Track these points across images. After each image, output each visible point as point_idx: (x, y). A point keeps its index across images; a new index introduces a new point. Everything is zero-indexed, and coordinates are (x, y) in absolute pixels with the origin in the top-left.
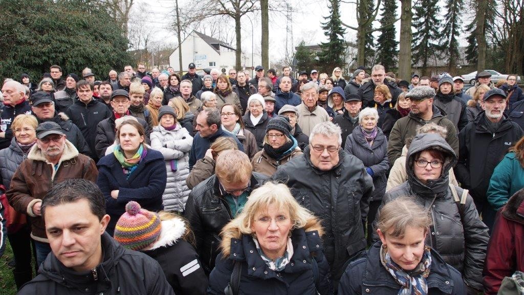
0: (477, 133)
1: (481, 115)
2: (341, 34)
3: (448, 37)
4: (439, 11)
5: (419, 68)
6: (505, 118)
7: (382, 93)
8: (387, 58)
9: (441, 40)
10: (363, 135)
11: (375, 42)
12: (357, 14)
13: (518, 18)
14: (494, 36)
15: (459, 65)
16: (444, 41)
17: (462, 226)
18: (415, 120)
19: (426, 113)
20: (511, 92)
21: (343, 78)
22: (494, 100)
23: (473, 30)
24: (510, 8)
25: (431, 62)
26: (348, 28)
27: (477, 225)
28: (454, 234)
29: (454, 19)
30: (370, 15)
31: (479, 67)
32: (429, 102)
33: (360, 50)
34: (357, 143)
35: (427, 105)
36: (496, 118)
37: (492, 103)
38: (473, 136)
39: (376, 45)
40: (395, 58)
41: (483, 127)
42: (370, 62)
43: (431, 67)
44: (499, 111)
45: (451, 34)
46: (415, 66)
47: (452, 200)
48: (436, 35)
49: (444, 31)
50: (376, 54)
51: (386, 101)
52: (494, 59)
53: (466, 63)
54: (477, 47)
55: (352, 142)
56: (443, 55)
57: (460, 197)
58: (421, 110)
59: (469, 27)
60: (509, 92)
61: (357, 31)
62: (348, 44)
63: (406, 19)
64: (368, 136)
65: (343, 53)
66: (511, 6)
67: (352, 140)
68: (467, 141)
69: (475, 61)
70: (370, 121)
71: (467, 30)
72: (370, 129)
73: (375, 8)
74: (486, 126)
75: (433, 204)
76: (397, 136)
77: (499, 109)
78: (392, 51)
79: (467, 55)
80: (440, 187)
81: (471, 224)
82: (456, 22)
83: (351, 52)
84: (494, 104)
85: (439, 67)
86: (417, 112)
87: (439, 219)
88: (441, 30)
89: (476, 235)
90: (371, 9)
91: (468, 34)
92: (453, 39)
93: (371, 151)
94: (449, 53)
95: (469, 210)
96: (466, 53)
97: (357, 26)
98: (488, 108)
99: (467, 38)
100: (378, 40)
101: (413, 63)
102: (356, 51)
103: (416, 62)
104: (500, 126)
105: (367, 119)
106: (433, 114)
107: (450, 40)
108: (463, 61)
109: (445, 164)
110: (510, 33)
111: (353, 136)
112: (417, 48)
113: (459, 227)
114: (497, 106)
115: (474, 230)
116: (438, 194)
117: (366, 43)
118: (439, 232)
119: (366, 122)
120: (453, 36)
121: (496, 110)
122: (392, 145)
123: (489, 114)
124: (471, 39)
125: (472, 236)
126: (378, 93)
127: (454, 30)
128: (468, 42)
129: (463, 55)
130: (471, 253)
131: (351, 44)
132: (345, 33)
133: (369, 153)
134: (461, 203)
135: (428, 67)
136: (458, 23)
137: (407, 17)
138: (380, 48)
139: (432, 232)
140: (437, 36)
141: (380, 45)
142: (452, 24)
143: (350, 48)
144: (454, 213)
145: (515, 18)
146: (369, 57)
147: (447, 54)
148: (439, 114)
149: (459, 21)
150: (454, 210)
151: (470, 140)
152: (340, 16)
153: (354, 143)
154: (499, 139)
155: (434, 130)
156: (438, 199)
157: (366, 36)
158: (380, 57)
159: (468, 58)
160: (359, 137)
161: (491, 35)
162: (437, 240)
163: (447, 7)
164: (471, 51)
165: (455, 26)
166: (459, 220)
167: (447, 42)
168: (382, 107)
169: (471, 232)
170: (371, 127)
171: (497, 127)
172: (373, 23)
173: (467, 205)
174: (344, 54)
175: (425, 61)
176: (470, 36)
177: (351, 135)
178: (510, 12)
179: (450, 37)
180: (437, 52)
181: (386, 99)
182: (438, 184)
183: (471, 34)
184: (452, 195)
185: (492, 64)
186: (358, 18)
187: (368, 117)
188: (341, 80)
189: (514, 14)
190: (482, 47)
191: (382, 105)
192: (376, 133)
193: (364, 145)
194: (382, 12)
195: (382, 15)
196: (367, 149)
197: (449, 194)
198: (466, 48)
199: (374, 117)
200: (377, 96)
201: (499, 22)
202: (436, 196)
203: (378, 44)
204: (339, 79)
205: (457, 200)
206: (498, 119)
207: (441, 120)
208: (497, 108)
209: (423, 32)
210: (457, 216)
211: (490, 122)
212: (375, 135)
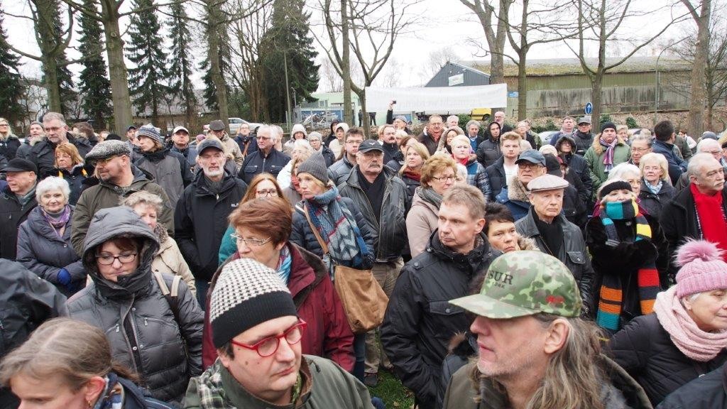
0: (199, 198)
1: (200, 174)
2: (14, 65)
3: (180, 76)
4: (163, 41)
5: (147, 117)
6: (227, 175)
7: (69, 154)
8: (100, 103)
9: (171, 79)
10: (46, 221)
11: (76, 79)
12: (37, 35)
13: (256, 57)
14: (234, 76)
15: (199, 113)
16: (175, 81)
17: (177, 326)
18: (108, 188)
19: (122, 177)
20: (248, 144)
21: (14, 136)
22: (209, 153)
23: (209, 68)
24: (245, 44)
25: (163, 108)
26: (24, 57)
27: (196, 319)
28: (164, 341)
29: (183, 54)
30: (59, 39)
31: (221, 115)
32: (122, 161)
33: (50, 91)
34: (38, 234)
35: (118, 165)
36: (216, 176)
37: (208, 158)
38: (194, 201)
39: (79, 85)
40: (111, 103)
41: (204, 188)
42: (71, 110)
43: (164, 116)
44: (218, 167)
45: (182, 73)
46: (141, 114)
47: (159, 295)
48: (164, 74)
49: (174, 68)
50: (81, 97)
51: (76, 166)
52: (238, 105)
53: (207, 110)
54: (216, 90)
55: (27, 233)
56: (177, 100)
57: (170, 288)
58: (113, 173)
59: (204, 65)
60: (246, 143)
61: (40, 63)
62: (30, 82)
63: (115, 49)
64: (56, 221)
65: (24, 96)
66: (247, 42)
67: (29, 230)
68: (188, 208)
69: (217, 108)
70: (53, 199)
71: (203, 68)
72: (55, 212)
73: (64, 28)
74: (207, 187)
75: (133, 306)
76: (81, 214)
77: (217, 165)
78: (106, 93)
79: (206, 100)
80: (139, 283)
81: (189, 320)
82: (187, 57)
83: (37, 95)
84: (210, 159)
85: (175, 116)
86: (107, 176)
87: (141, 326)
88: (168, 66)
89: (195, 334)
90: (59, 30)
91: (204, 73)
92: (187, 80)
93: (62, 243)
94: (184, 97)
95: (184, 303)
96: (205, 97)
97: (39, 54)
98: (205, 164)
99: (203, 78)
100: (81, 78)
101: (138, 110)
102: (44, 92)
103: (142, 109)
104: (223, 185)
105: (48, 196)
106: (135, 177)
107: (182, 80)
108: (203, 108)
109: (144, 250)
110: (251, 75)
111: (29, 223)
112: (140, 89)
113: (172, 328)
114: (214, 161)
115: (194, 328)
116: (136, 292)
117: (60, 81)
118: (144, 343)
119: (46, 200)
120: (185, 75)
121: (213, 166)
122: (76, 227)
123: (208, 173)
124: (207, 79)
125: (192, 335)
126: (62, 154)
127: (184, 67)
128: (206, 83)
129: (202, 101)
130: (193, 359)
131: (35, 82)
132: (20, 65)
133: (59, 247)
134: (172, 295)
135: (159, 116)
136: (188, 58)
137: (116, 46)
138: (85, 89)
139: (132, 347)
140: (167, 75)
141: (84, 85)
142: (181, 60)
143: (35, 88)
144: (163, 312)
145: (252, 56)
146: (69, 102)
147: (181, 97)
148: (143, 177)
149: (189, 56)
150: (163, 307)
151: (191, 208)
152: (6, 37)
153: (33, 236)
154: (224, 201)
155: (143, 201)
156: (138, 298)
157: (58, 70)
158: (88, 102)
159: (208, 104)
160: (38, 224)
161: (231, 76)
162: (142, 355)
163: (171, 37)
164: (210, 95)
165: (185, 63)
166: (171, 319)
167: (179, 83)
168: (71, 175)
169: (189, 331)
170: (57, 208)
171: (219, 186)
172: (66, 51)
173: (180, 297)
174: (26, 98)
175: (155, 108)
176: (206, 76)
177: (25, 223)
178: (246, 49)
179: (182, 76)
180: (169, 96)
181: (76, 164)
182: (133, 279)
183: (206, 74)
184: (159, 287)
185: (237, 111)
186: (39, 44)
187: (49, 193)
188: (10, 138)
189: (250, 51)
190: (221, 90)
191: (71, 171)
192: (68, 215)
193: (49, 235)
194: (81, 36)
195: (81, 41)
196: (55, 241)
197: (155, 287)
198: (204, 91)
199: (59, 192)
200: (61, 159)
201: (236, 61)
202: (134, 295)
203: (82, 83)
204: (7, 136)
205: (166, 292)
206: (219, 177)
207: (145, 185)
208: (213, 164)
209: (145, 68)
210: (168, 315)
211: (211, 182)
212: (67, 218)
